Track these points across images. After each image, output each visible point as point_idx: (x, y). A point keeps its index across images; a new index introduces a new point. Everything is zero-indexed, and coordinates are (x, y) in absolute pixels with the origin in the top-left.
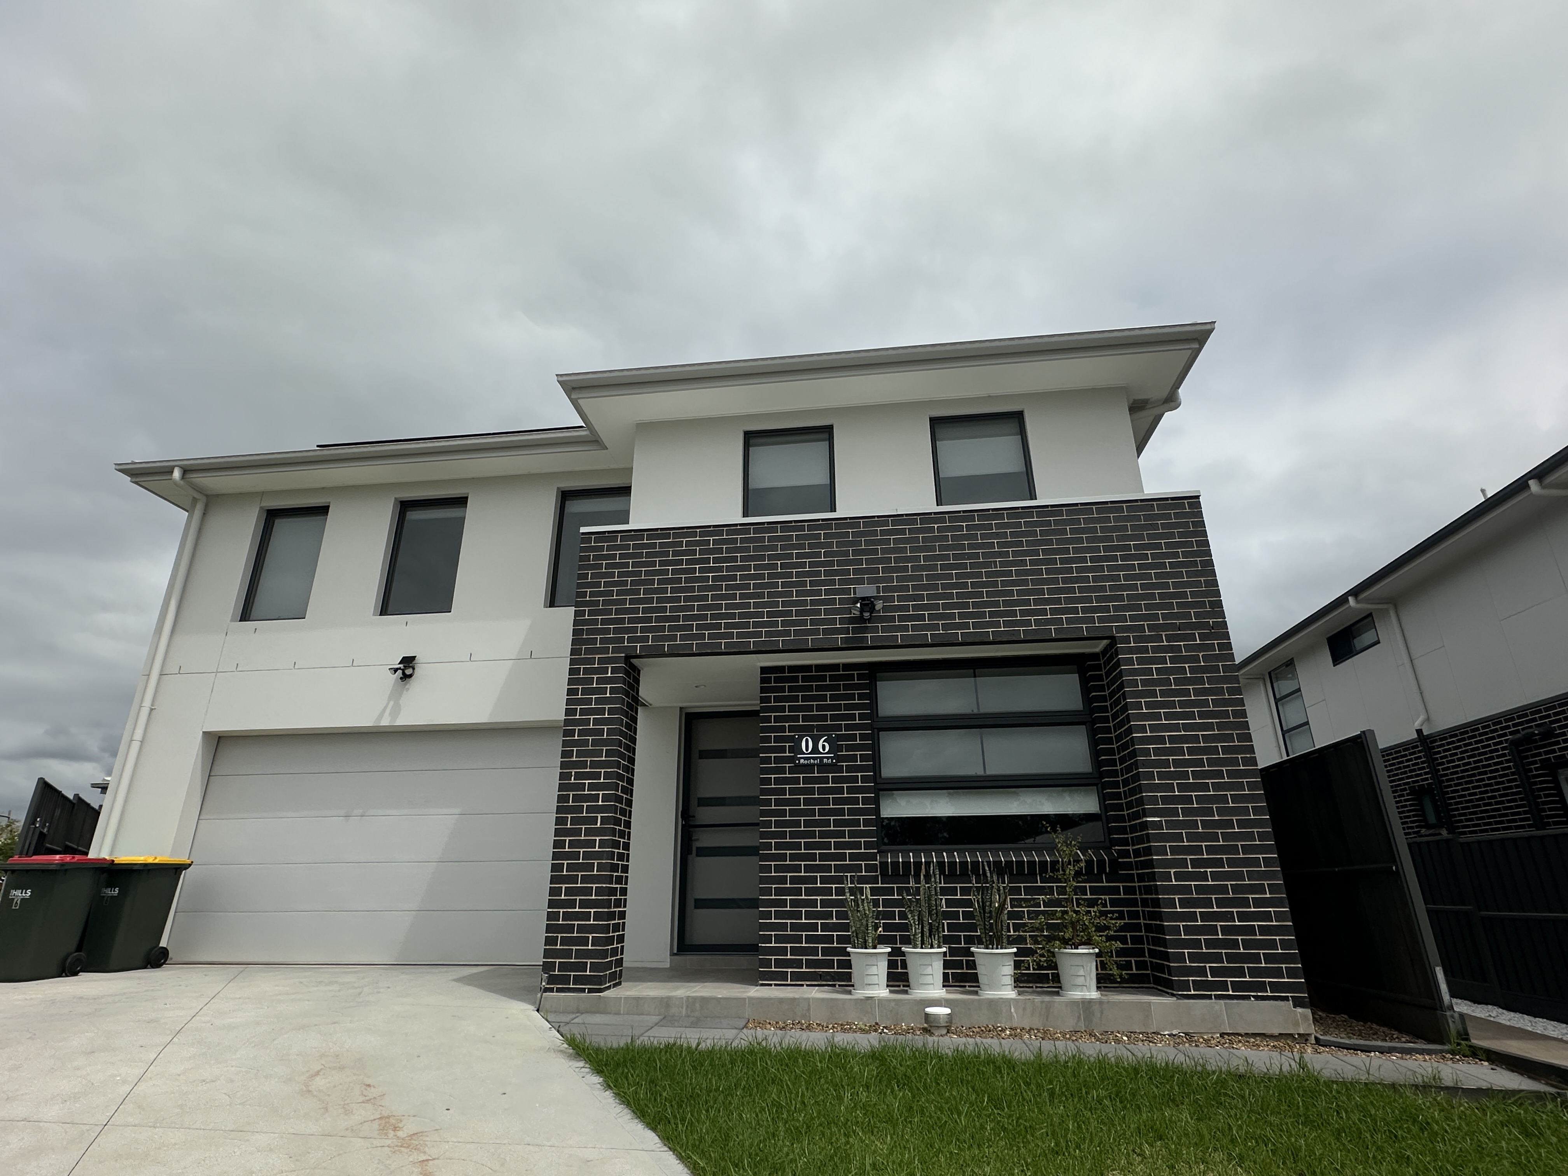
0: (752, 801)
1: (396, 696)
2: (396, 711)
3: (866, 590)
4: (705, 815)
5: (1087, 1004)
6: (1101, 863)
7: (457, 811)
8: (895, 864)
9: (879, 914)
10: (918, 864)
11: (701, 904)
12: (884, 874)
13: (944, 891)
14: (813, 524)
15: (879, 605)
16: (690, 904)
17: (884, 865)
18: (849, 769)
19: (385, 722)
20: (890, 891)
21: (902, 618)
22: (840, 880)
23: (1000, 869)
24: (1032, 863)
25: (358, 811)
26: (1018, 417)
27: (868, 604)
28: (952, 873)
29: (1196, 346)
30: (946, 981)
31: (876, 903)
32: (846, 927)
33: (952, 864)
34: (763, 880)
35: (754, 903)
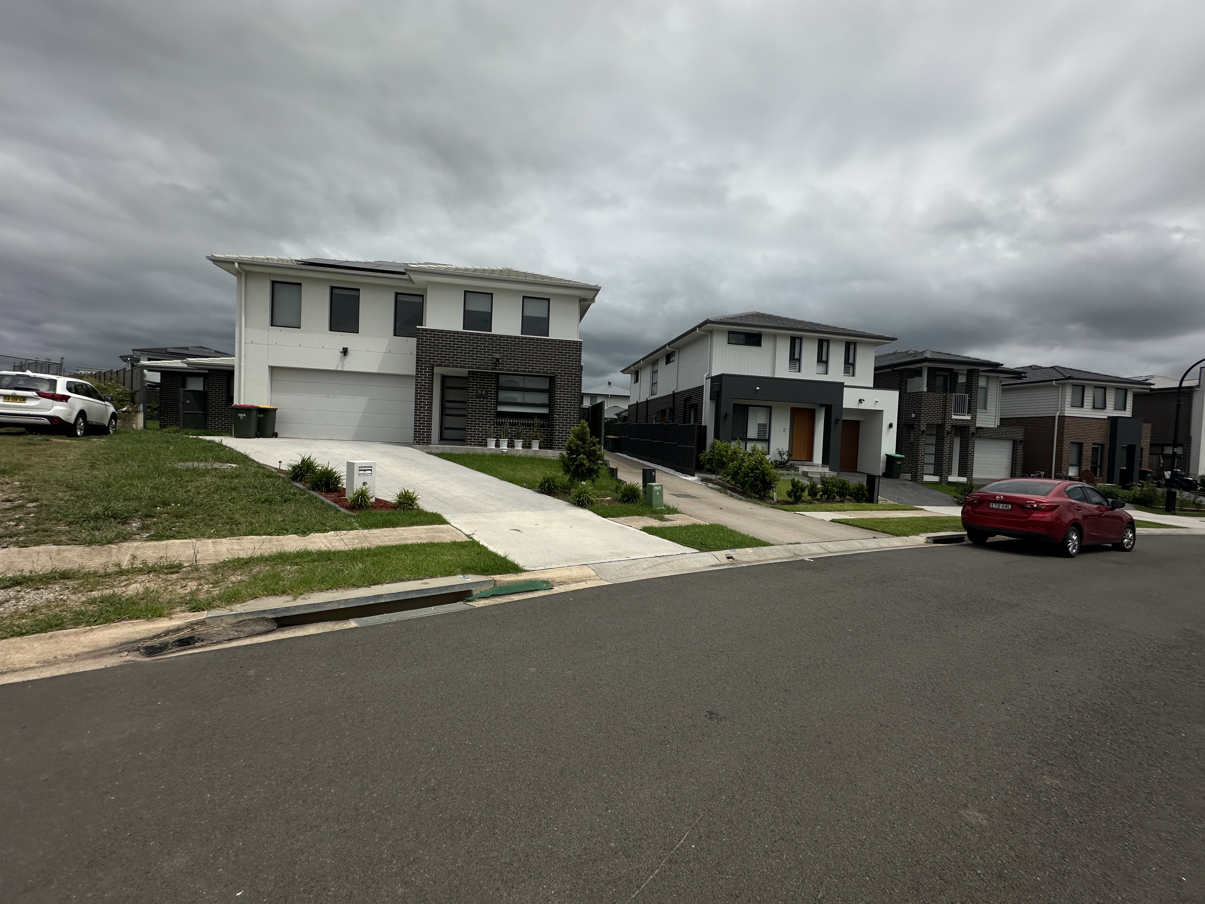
0: (465, 402)
1: (342, 360)
2: (343, 365)
3: (497, 356)
4: (448, 405)
5: (536, 451)
6: (546, 424)
7: (368, 398)
8: (499, 422)
9: (494, 433)
10: (505, 422)
11: (446, 428)
12: (497, 424)
13: (509, 428)
14: (485, 335)
15: (500, 361)
16: (443, 428)
17: (497, 422)
18: (490, 399)
19: (340, 369)
20: (498, 428)
21: (506, 364)
22: (486, 424)
23: (523, 424)
24: (530, 423)
25: (332, 396)
26: (549, 300)
27: (498, 360)
28: (512, 424)
29: (596, 292)
30: (508, 446)
31: (494, 430)
32: (487, 435)
33: (513, 423)
34: (467, 423)
35: (464, 429)
